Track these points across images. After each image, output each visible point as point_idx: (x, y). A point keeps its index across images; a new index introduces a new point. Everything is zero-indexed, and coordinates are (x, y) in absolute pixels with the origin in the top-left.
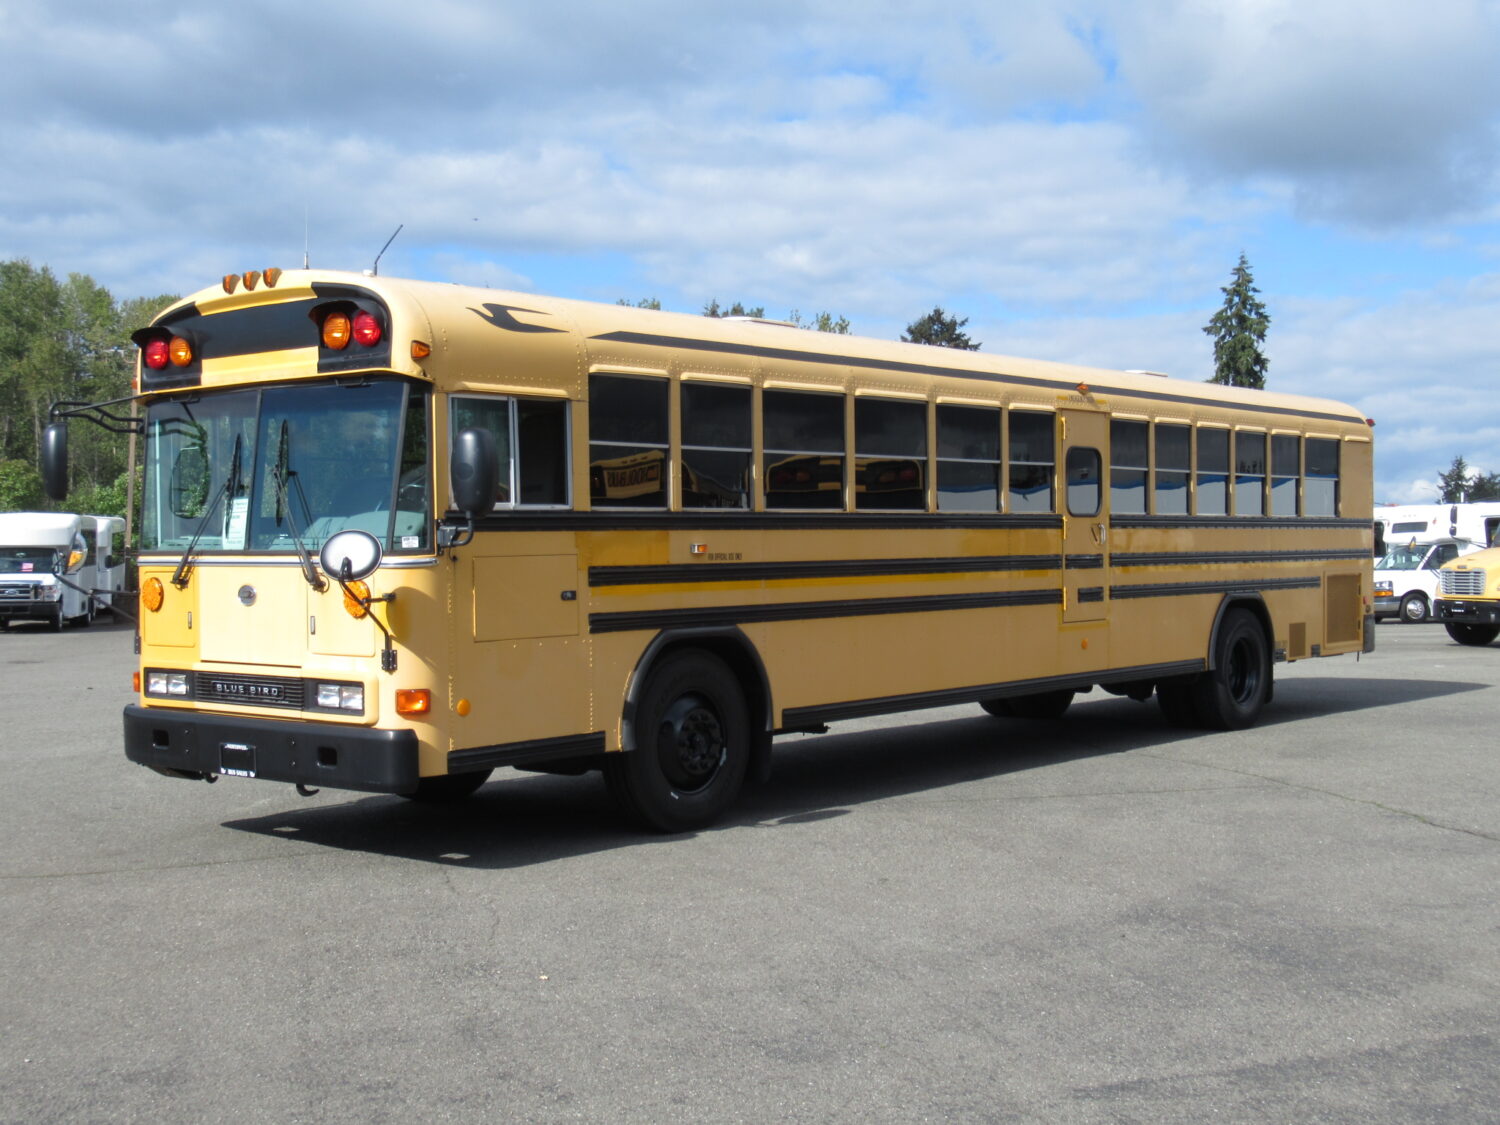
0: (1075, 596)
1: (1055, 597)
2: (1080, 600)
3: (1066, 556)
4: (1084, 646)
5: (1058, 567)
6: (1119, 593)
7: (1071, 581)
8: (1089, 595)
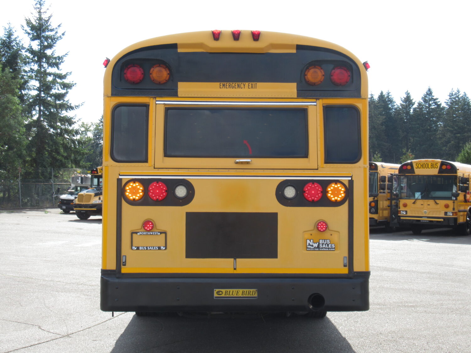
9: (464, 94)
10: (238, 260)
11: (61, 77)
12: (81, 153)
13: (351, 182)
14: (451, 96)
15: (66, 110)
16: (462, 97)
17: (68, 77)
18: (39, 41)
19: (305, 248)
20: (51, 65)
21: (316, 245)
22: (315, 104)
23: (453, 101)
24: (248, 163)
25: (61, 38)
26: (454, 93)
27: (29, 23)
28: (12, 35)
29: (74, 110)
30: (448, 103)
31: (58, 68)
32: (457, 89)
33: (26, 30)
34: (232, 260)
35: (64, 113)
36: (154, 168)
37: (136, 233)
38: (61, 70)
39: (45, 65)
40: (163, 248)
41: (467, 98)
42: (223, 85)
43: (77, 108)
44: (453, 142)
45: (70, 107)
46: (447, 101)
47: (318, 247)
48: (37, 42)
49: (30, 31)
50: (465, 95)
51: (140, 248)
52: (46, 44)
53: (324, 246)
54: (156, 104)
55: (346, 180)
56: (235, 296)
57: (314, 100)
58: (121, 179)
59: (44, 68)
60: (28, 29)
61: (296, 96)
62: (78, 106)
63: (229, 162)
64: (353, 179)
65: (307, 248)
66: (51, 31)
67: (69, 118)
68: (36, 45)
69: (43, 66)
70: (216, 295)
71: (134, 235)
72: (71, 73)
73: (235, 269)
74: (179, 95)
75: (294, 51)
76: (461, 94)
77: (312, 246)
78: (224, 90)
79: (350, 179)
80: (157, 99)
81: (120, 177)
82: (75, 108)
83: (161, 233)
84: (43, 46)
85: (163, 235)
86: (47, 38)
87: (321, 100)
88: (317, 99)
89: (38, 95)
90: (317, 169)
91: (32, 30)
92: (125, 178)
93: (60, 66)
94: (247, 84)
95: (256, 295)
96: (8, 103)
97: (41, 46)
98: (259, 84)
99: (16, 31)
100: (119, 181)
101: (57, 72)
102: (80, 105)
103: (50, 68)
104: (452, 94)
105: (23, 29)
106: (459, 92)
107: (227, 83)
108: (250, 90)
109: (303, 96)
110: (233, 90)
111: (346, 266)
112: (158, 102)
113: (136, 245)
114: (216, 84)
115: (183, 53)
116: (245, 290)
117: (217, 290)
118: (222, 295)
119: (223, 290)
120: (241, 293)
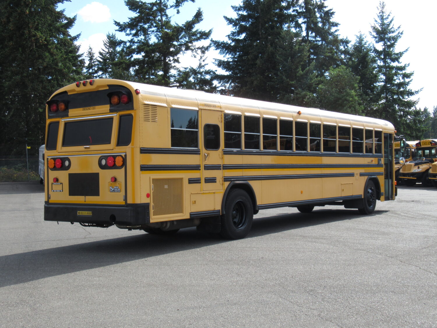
10: (86, 197)
11: (402, 68)
12: (421, 130)
13: (126, 155)
15: (408, 96)
17: (407, 68)
18: (383, 42)
19: (109, 191)
20: (393, 60)
21: (113, 189)
22: (116, 115)
24: (89, 148)
25: (401, 37)
27: (374, 28)
28: (363, 40)
29: (415, 95)
31: (399, 62)
33: (373, 36)
34: (84, 197)
35: (407, 99)
36: (60, 152)
38: (401, 62)
39: (389, 61)
40: (61, 191)
42: (84, 109)
43: (417, 93)
45: (410, 93)
47: (114, 190)
48: (381, 43)
49: (376, 36)
51: (55, 191)
52: (389, 43)
53: (116, 190)
55: (123, 155)
56: (84, 215)
57: (116, 113)
59: (388, 63)
60: (374, 34)
61: (109, 112)
62: (417, 92)
63: (81, 148)
64: (127, 154)
66: (392, 33)
67: (413, 102)
68: (380, 47)
69: (387, 62)
70: (78, 214)
71: (52, 185)
72: (409, 65)
73: (85, 201)
74: (69, 116)
75: (108, 88)
77: (112, 190)
78: (84, 111)
79: (125, 154)
81: (48, 157)
82: (415, 94)
83: (61, 184)
84: (386, 46)
85: (62, 185)
86: (389, 39)
87: (118, 113)
88: (117, 112)
89: (384, 86)
90: (113, 150)
91: (377, 34)
93: (400, 60)
94: (92, 107)
96: (347, 96)
97: (385, 46)
98: (97, 107)
99: (365, 37)
100: (47, 159)
101: (399, 65)
102: (420, 90)
103: (392, 63)
105: (371, 35)
107: (85, 108)
108: (94, 110)
109: (111, 111)
110: (88, 111)
111: (124, 200)
112: (62, 120)
113: (53, 189)
114: (82, 109)
115: (70, 95)
116: (88, 212)
117: (78, 212)
118: (80, 214)
119: (80, 212)
120: (86, 213)
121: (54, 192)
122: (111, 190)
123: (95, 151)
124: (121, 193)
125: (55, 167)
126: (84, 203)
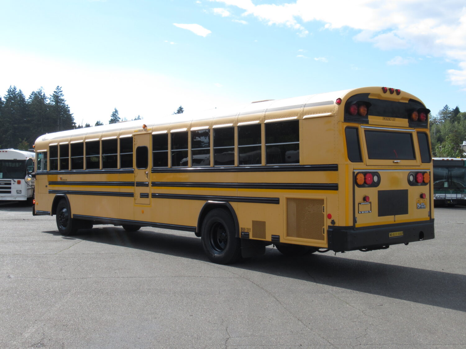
0: (139, 196)
1: (131, 195)
2: (141, 197)
3: (136, 182)
4: (143, 212)
5: (134, 186)
6: (154, 196)
7: (138, 190)
8: (144, 195)
9: (19, 91)
10: (396, 216)
14: (10, 92)
16: (18, 93)
19: (416, 208)
22: (414, 131)
23: (10, 96)
24: (397, 163)
26: (12, 90)
30: (6, 98)
32: (14, 87)
34: (393, 216)
36: (366, 165)
37: (360, 203)
40: (370, 211)
41: (22, 94)
42: (384, 118)
44: (11, 131)
46: (6, 96)
47: (421, 207)
50: (21, 92)
51: (362, 212)
54: (361, 128)
55: (428, 171)
56: (396, 236)
57: (414, 129)
58: (354, 172)
61: (408, 126)
63: (389, 162)
64: (431, 171)
65: (417, 208)
70: (390, 236)
71: (360, 205)
73: (395, 221)
74: (369, 123)
75: (407, 102)
76: (17, 91)
78: (384, 121)
80: (361, 125)
81: (354, 171)
83: (370, 203)
88: (415, 128)
90: (419, 166)
92: (356, 171)
94: (392, 118)
95: (403, 235)
98: (397, 119)
100: (354, 173)
104: (10, 90)
106: (15, 90)
107: (386, 118)
108: (393, 122)
109: (410, 126)
110: (387, 121)
111: (429, 216)
112: (362, 127)
113: (360, 210)
114: (382, 118)
115: (370, 99)
116: (399, 232)
117: (390, 233)
118: (392, 236)
119: (392, 233)
120: (398, 234)
121: (361, 214)
122: (418, 207)
123: (404, 167)
124: (426, 209)
125: (365, 182)
126: (393, 223)
